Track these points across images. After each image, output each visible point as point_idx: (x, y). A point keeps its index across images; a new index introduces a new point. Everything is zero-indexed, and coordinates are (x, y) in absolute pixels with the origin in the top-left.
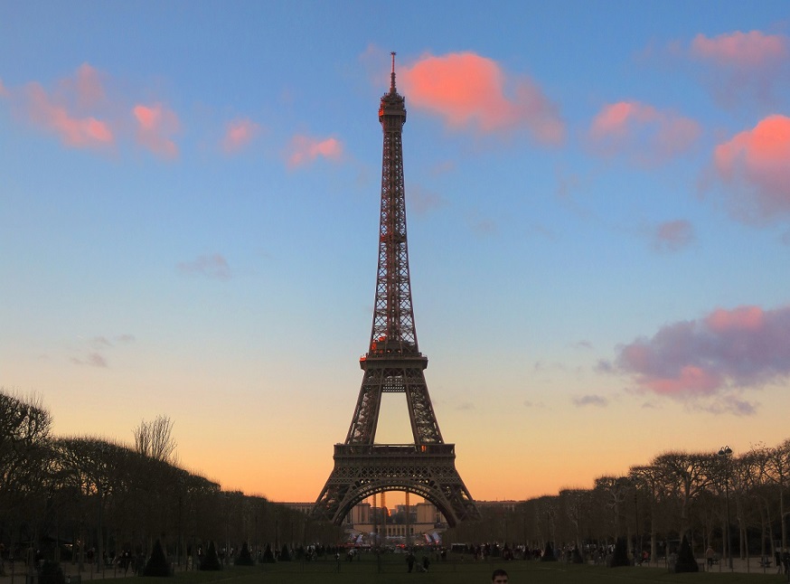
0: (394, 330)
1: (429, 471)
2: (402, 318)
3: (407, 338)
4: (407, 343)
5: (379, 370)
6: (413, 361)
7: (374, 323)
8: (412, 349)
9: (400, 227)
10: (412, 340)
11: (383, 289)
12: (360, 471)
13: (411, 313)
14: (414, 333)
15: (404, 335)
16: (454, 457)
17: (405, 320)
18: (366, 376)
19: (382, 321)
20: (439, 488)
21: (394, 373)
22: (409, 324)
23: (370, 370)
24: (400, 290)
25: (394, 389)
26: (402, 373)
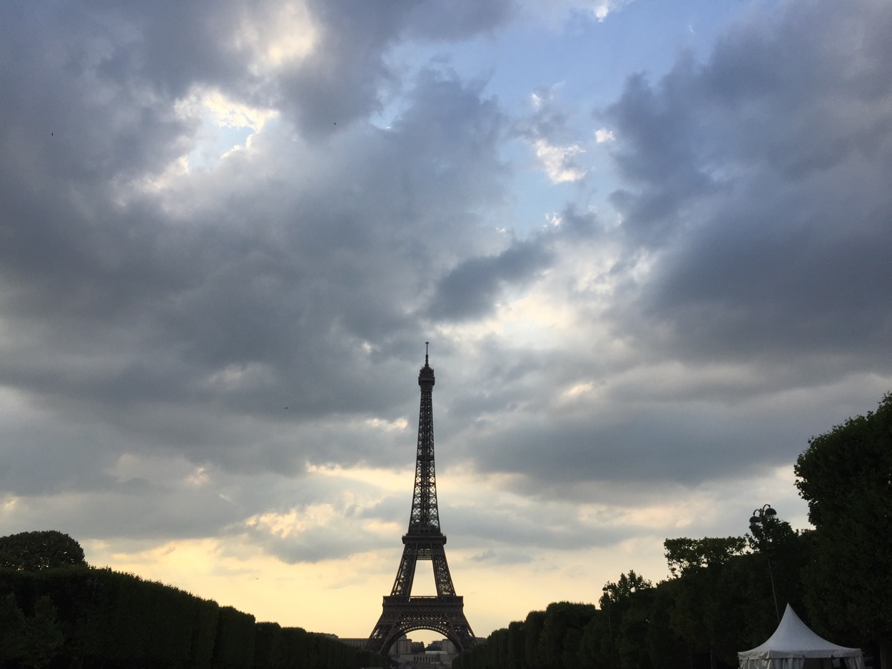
0: (425, 517)
1: (446, 615)
2: (431, 510)
3: (434, 523)
4: (434, 526)
5: (414, 544)
6: (437, 538)
7: (412, 512)
8: (437, 530)
9: (430, 451)
10: (436, 525)
11: (418, 490)
12: (400, 615)
13: (436, 506)
14: (438, 520)
15: (432, 521)
16: (463, 605)
17: (432, 511)
18: (406, 549)
19: (417, 512)
20: (452, 628)
21: (424, 547)
22: (435, 514)
23: (408, 544)
24: (429, 491)
25: (424, 557)
26: (430, 547)
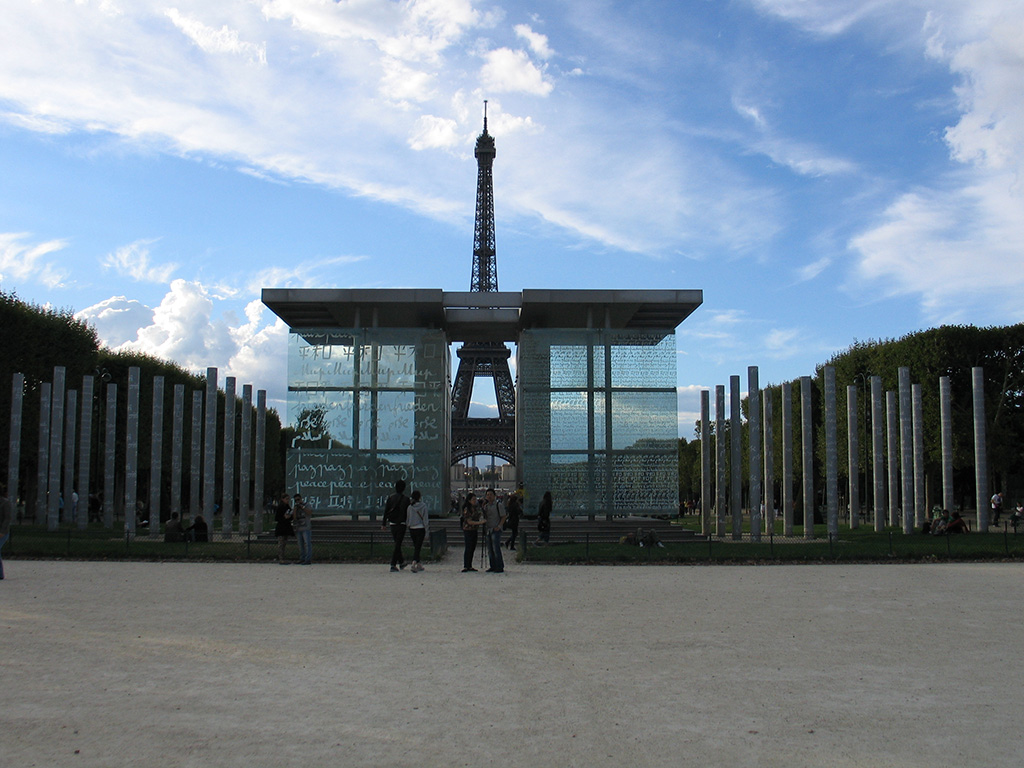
5: (472, 359)
6: (499, 352)
9: (490, 244)
18: (462, 362)
21: (484, 361)
23: (464, 358)
25: (484, 373)
26: (490, 362)
